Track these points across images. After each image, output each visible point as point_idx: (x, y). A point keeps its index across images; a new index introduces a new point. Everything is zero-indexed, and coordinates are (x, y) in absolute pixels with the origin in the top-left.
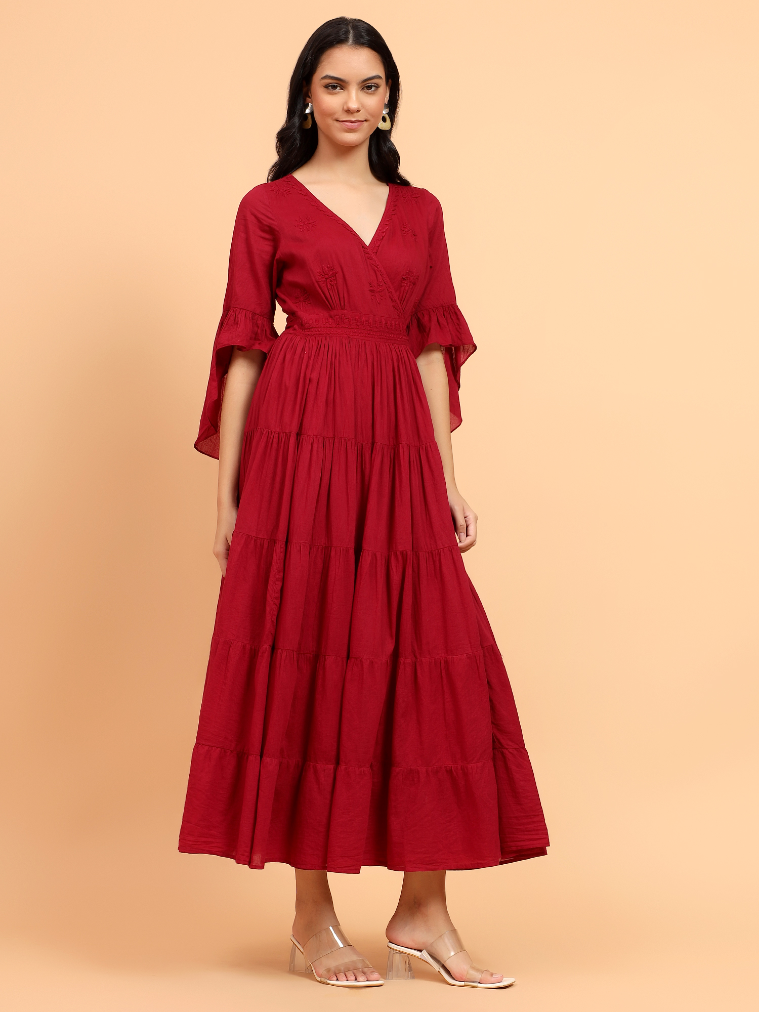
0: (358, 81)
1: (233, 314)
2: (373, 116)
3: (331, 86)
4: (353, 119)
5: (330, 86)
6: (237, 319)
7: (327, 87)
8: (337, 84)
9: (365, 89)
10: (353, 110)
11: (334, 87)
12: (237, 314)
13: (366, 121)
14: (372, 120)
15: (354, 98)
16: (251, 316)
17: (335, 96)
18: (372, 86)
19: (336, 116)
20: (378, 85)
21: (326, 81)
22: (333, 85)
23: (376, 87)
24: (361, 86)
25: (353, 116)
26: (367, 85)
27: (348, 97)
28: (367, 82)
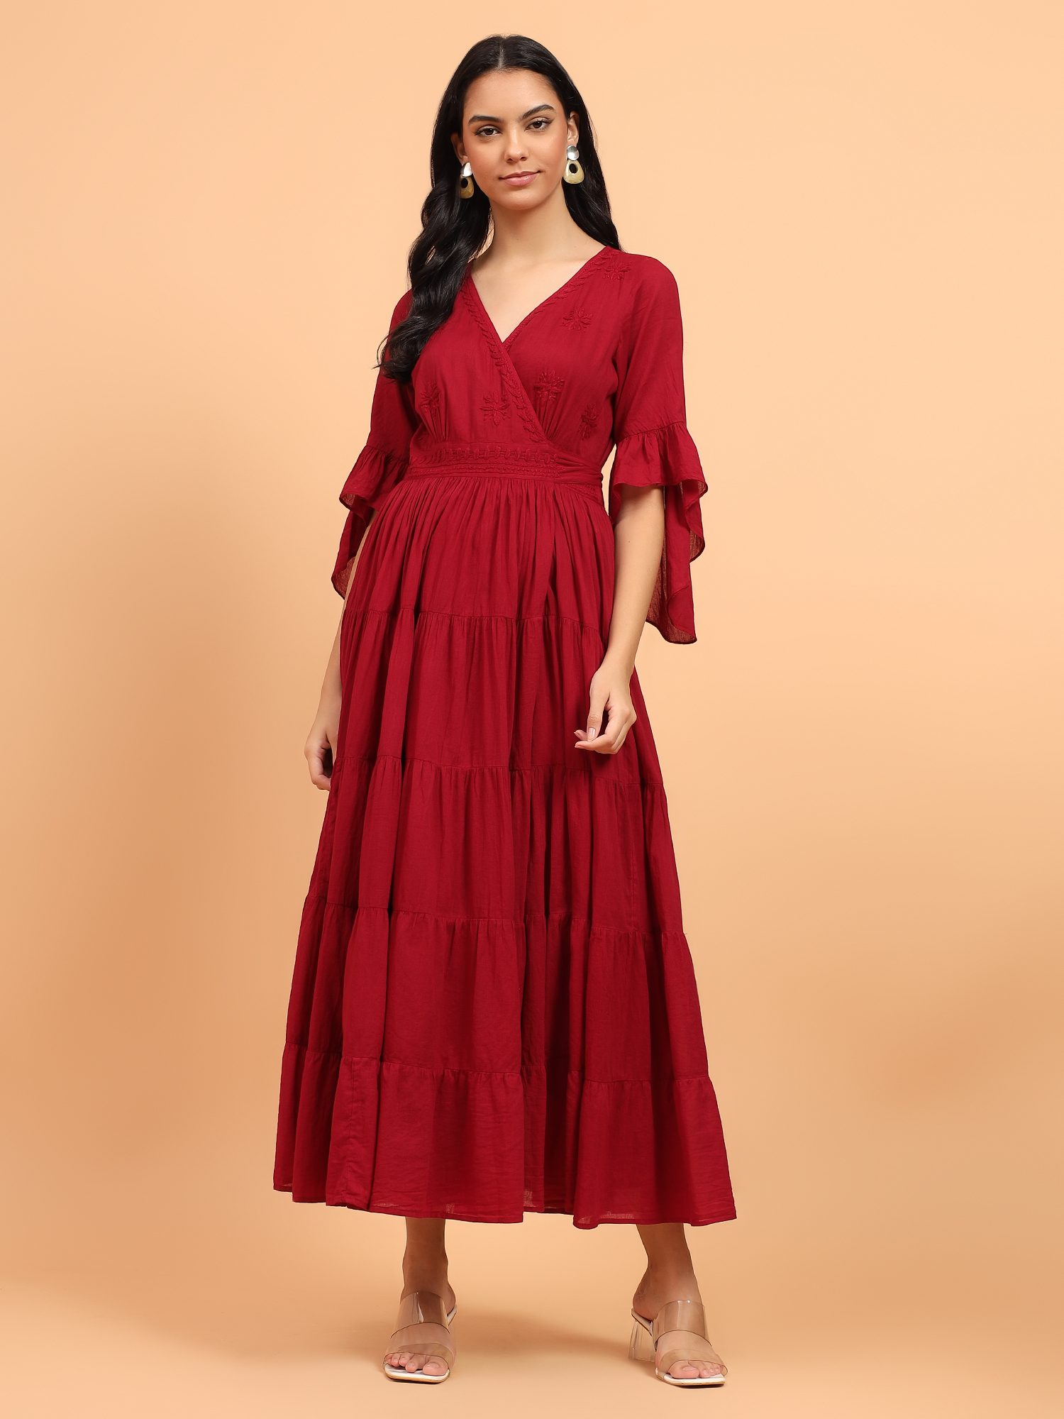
0: (517, 117)
2: (547, 164)
3: (484, 131)
4: (519, 171)
5: (481, 132)
7: (478, 133)
9: (532, 126)
11: (489, 132)
13: (539, 172)
14: (546, 169)
15: (517, 140)
17: (490, 143)
18: (541, 122)
19: (497, 172)
20: (552, 118)
21: (478, 124)
22: (486, 129)
23: (548, 122)
24: (524, 125)
25: (520, 168)
26: (533, 122)
27: (508, 141)
28: (531, 117)
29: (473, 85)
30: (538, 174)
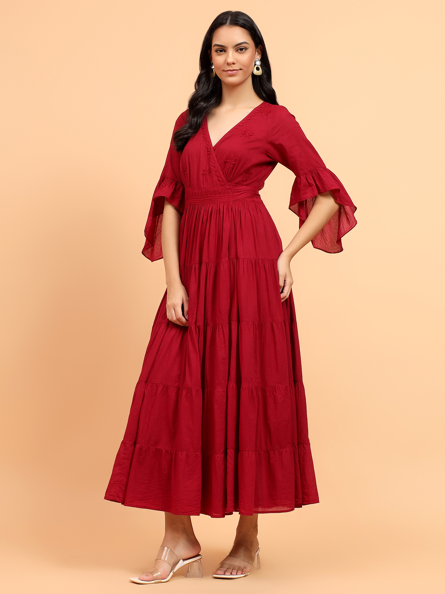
2: (244, 66)
4: (231, 69)
5: (218, 51)
9: (239, 50)
11: (221, 51)
14: (244, 68)
15: (232, 56)
17: (221, 56)
18: (243, 49)
19: (223, 68)
20: (247, 47)
21: (217, 47)
22: (220, 50)
23: (246, 49)
24: (235, 49)
25: (232, 67)
26: (240, 48)
27: (228, 56)
28: (239, 46)
29: (216, 31)
30: (240, 70)
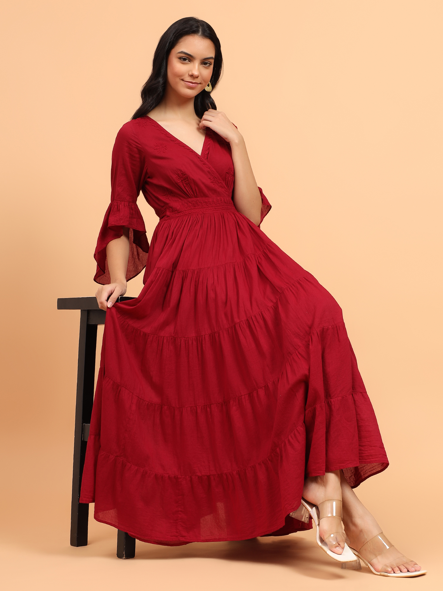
1: (116, 204)
2: (203, 81)
3: (183, 58)
6: (119, 207)
7: (180, 58)
8: (187, 58)
9: (203, 64)
10: (195, 76)
11: (185, 60)
12: (118, 205)
16: (127, 204)
19: (183, 78)
23: (210, 64)
24: (201, 62)
27: (193, 67)
30: (200, 84)
